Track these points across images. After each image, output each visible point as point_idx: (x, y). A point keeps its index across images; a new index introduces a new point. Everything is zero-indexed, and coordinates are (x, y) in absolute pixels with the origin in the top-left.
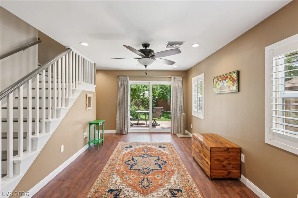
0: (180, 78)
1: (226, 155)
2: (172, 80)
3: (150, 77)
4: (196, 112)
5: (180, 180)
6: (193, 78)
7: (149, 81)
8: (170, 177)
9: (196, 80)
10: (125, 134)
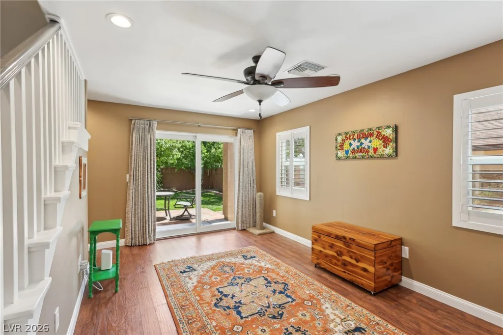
1: (389, 252)
2: (239, 135)
3: (199, 126)
6: (278, 134)
7: (194, 134)
10: (150, 244)
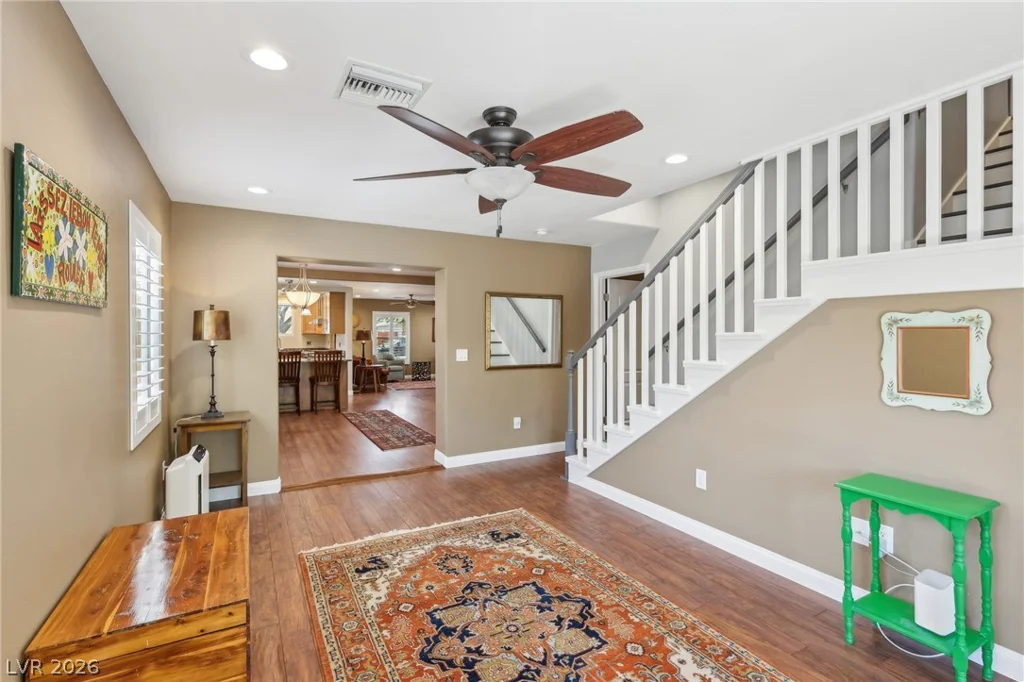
5: (358, 596)
8: (390, 595)
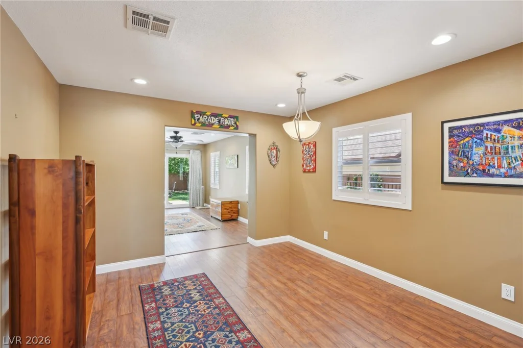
0: (198, 152)
1: (230, 206)
2: (191, 154)
4: (214, 184)
6: (211, 154)
9: (213, 156)
